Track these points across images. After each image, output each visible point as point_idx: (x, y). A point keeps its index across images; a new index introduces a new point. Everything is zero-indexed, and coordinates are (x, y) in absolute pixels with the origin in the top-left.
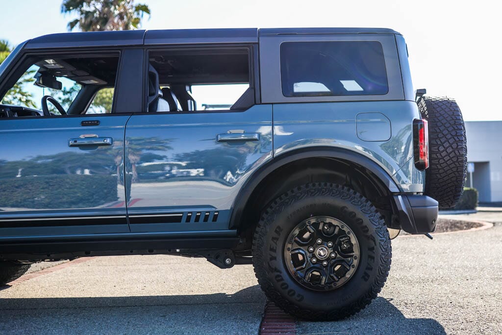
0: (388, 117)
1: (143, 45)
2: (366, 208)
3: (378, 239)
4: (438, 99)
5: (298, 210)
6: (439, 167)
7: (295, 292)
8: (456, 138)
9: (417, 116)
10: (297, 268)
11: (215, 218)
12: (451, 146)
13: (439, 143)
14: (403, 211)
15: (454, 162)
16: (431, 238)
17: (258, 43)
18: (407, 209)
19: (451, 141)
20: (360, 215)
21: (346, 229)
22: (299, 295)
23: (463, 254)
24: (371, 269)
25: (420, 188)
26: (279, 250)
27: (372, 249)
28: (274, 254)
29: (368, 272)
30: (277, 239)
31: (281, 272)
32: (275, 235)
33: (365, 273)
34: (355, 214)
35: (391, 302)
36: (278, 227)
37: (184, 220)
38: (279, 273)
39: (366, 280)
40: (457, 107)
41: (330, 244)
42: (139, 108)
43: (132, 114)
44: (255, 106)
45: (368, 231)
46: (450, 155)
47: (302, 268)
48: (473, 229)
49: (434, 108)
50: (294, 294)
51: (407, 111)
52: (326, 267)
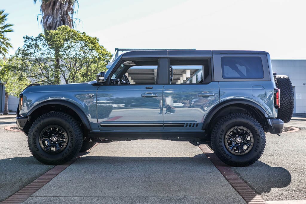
0: (264, 87)
1: (168, 57)
2: (257, 124)
3: (261, 135)
4: (282, 78)
5: (230, 124)
6: (283, 107)
7: (229, 155)
8: (290, 95)
9: (275, 87)
10: (230, 146)
11: (197, 126)
12: (288, 98)
13: (283, 97)
14: (270, 125)
15: (289, 105)
16: (280, 136)
17: (213, 57)
18: (272, 124)
19: (288, 96)
20: (254, 126)
21: (249, 131)
22: (230, 156)
23: (287, 144)
24: (258, 147)
25: (276, 115)
26: (223, 139)
27: (258, 139)
28: (221, 140)
29: (257, 148)
30: (222, 135)
31: (223, 147)
32: (221, 133)
33: (256, 148)
34: (252, 126)
35: (262, 162)
36: (223, 130)
37: (185, 126)
38: (222, 148)
39: (256, 151)
40: (290, 81)
41: (242, 137)
42: (167, 82)
43: (165, 84)
44: (212, 82)
45: (257, 132)
46: (288, 102)
47: (232, 146)
48: (289, 132)
49: (280, 82)
50: (228, 156)
51: (271, 85)
52: (240, 146)
